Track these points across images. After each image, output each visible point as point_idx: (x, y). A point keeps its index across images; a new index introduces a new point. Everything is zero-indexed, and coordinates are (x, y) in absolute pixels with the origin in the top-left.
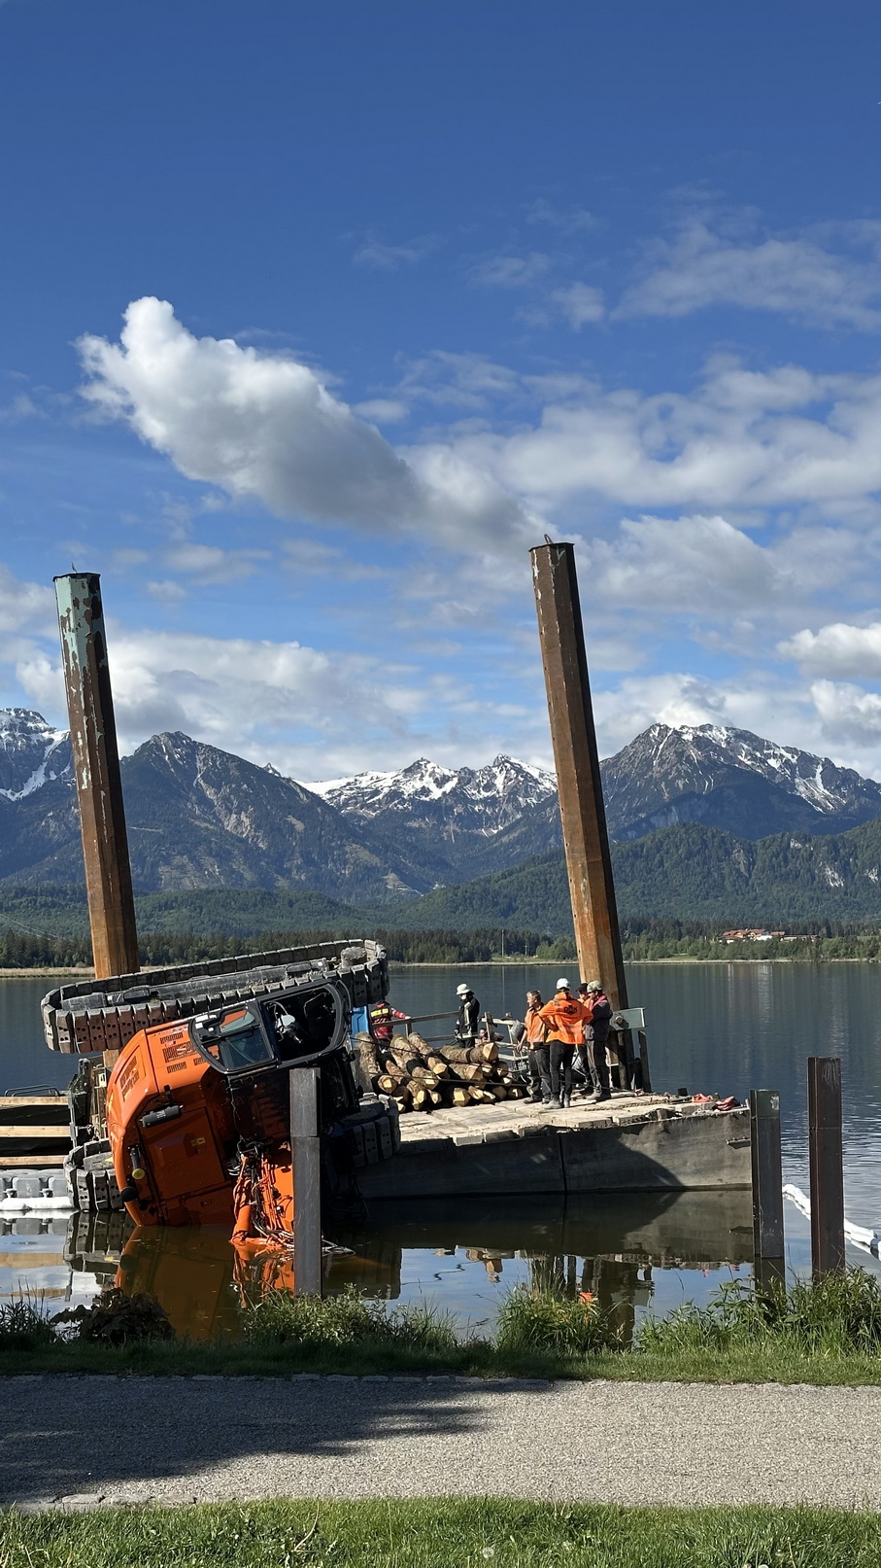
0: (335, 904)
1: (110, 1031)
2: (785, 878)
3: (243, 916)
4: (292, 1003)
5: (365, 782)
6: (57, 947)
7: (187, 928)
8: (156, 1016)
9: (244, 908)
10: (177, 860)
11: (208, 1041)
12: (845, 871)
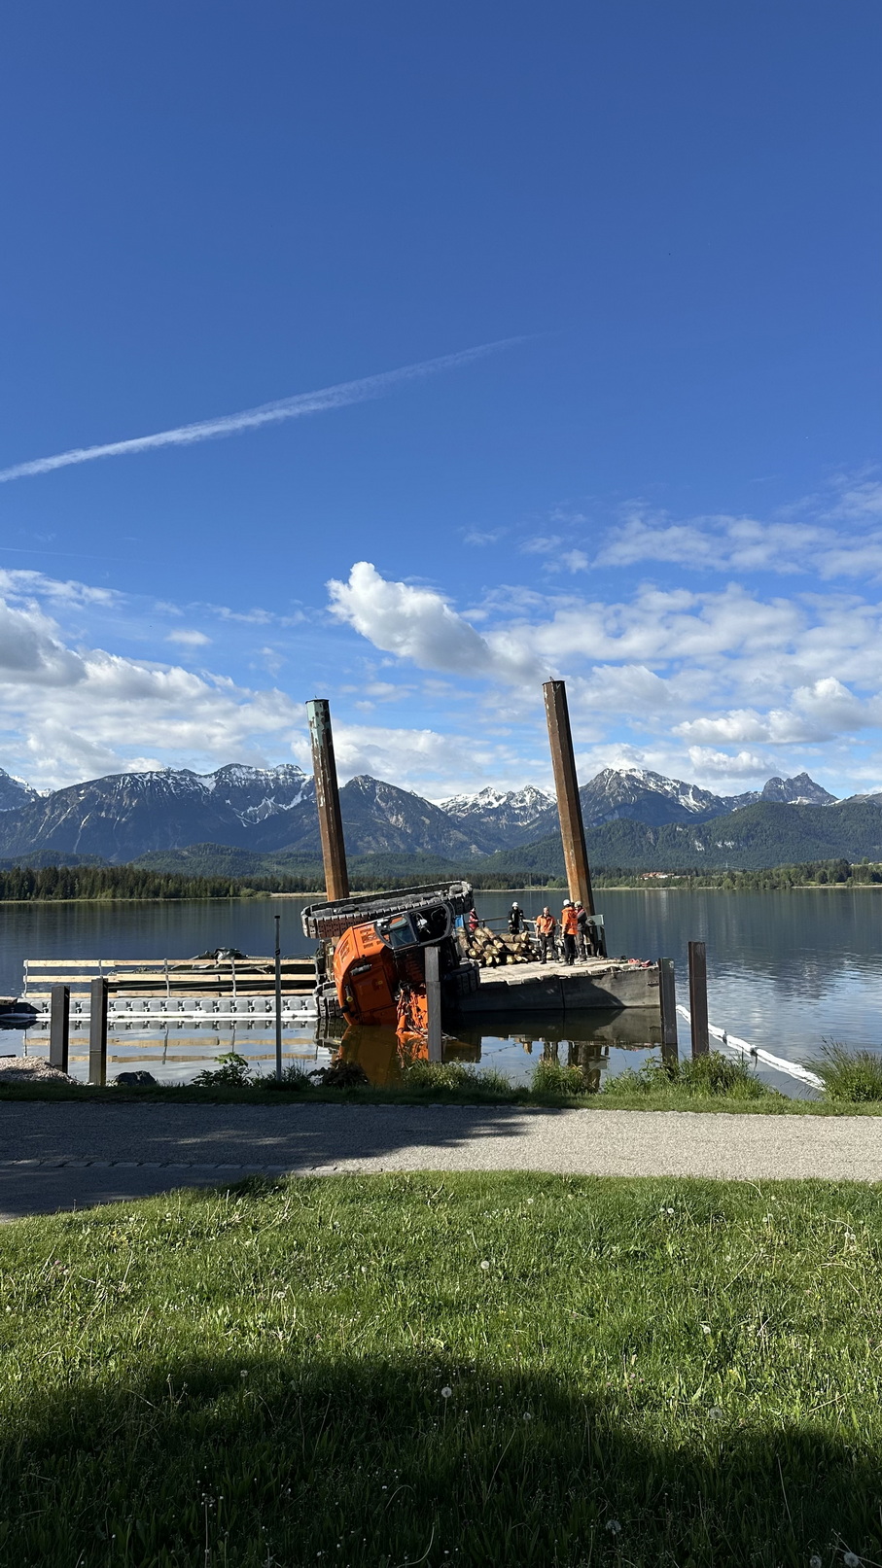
0: (445, 860)
1: (335, 927)
2: (674, 846)
3: (400, 867)
4: (426, 913)
5: (460, 799)
6: (308, 882)
7: (372, 873)
8: (358, 920)
9: (400, 863)
10: (367, 839)
11: (384, 932)
12: (705, 842)
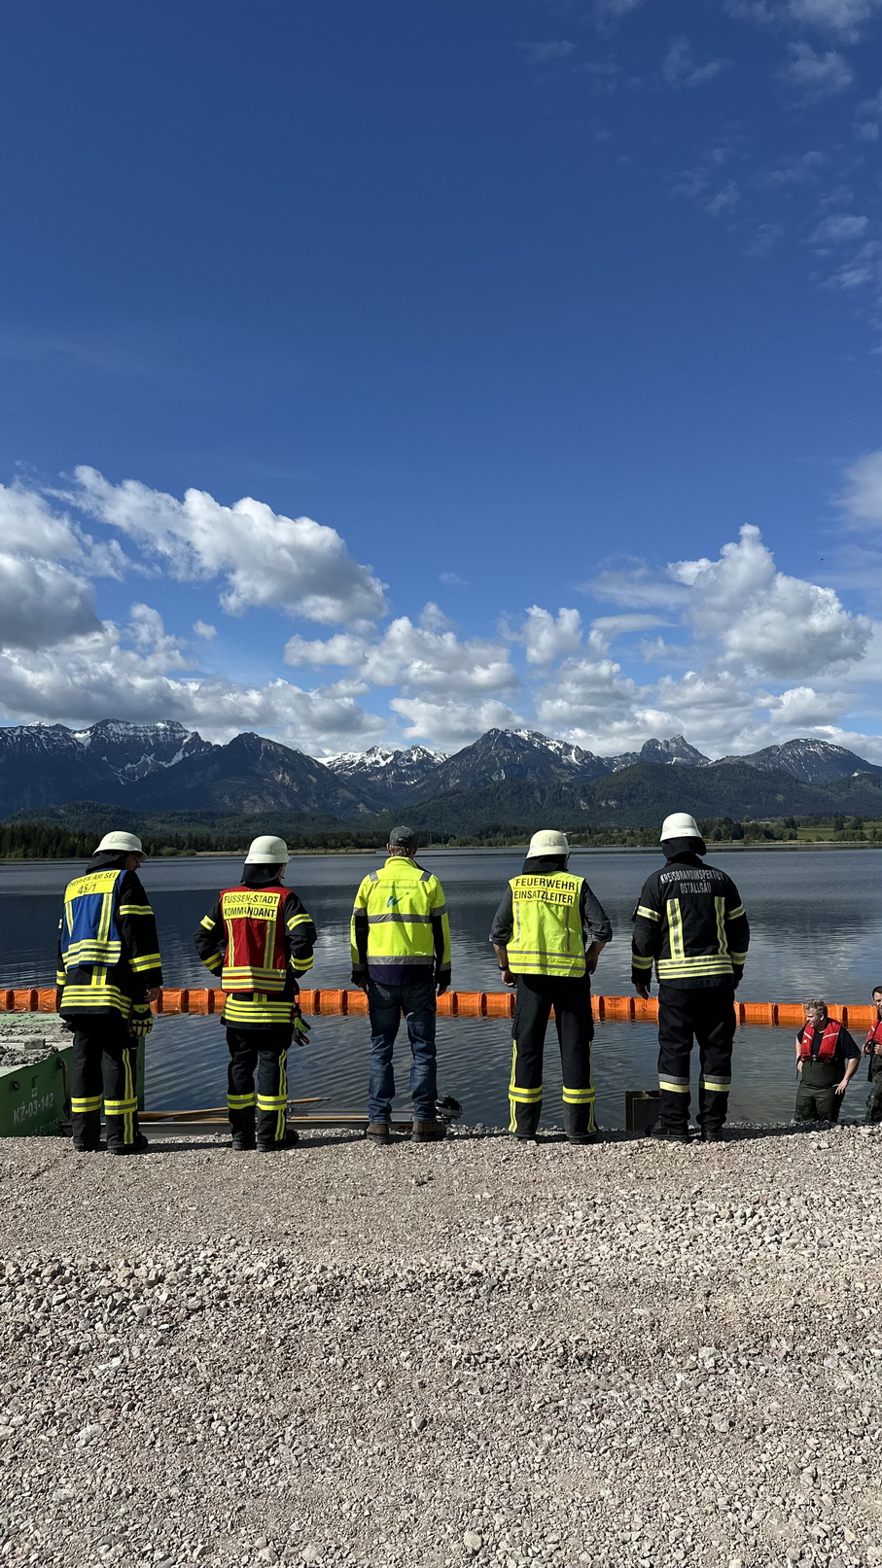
0: (335, 819)
2: (560, 805)
5: (346, 758)
10: (252, 797)
12: (589, 802)
